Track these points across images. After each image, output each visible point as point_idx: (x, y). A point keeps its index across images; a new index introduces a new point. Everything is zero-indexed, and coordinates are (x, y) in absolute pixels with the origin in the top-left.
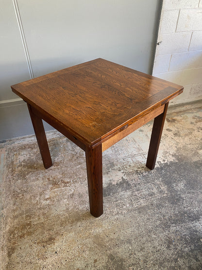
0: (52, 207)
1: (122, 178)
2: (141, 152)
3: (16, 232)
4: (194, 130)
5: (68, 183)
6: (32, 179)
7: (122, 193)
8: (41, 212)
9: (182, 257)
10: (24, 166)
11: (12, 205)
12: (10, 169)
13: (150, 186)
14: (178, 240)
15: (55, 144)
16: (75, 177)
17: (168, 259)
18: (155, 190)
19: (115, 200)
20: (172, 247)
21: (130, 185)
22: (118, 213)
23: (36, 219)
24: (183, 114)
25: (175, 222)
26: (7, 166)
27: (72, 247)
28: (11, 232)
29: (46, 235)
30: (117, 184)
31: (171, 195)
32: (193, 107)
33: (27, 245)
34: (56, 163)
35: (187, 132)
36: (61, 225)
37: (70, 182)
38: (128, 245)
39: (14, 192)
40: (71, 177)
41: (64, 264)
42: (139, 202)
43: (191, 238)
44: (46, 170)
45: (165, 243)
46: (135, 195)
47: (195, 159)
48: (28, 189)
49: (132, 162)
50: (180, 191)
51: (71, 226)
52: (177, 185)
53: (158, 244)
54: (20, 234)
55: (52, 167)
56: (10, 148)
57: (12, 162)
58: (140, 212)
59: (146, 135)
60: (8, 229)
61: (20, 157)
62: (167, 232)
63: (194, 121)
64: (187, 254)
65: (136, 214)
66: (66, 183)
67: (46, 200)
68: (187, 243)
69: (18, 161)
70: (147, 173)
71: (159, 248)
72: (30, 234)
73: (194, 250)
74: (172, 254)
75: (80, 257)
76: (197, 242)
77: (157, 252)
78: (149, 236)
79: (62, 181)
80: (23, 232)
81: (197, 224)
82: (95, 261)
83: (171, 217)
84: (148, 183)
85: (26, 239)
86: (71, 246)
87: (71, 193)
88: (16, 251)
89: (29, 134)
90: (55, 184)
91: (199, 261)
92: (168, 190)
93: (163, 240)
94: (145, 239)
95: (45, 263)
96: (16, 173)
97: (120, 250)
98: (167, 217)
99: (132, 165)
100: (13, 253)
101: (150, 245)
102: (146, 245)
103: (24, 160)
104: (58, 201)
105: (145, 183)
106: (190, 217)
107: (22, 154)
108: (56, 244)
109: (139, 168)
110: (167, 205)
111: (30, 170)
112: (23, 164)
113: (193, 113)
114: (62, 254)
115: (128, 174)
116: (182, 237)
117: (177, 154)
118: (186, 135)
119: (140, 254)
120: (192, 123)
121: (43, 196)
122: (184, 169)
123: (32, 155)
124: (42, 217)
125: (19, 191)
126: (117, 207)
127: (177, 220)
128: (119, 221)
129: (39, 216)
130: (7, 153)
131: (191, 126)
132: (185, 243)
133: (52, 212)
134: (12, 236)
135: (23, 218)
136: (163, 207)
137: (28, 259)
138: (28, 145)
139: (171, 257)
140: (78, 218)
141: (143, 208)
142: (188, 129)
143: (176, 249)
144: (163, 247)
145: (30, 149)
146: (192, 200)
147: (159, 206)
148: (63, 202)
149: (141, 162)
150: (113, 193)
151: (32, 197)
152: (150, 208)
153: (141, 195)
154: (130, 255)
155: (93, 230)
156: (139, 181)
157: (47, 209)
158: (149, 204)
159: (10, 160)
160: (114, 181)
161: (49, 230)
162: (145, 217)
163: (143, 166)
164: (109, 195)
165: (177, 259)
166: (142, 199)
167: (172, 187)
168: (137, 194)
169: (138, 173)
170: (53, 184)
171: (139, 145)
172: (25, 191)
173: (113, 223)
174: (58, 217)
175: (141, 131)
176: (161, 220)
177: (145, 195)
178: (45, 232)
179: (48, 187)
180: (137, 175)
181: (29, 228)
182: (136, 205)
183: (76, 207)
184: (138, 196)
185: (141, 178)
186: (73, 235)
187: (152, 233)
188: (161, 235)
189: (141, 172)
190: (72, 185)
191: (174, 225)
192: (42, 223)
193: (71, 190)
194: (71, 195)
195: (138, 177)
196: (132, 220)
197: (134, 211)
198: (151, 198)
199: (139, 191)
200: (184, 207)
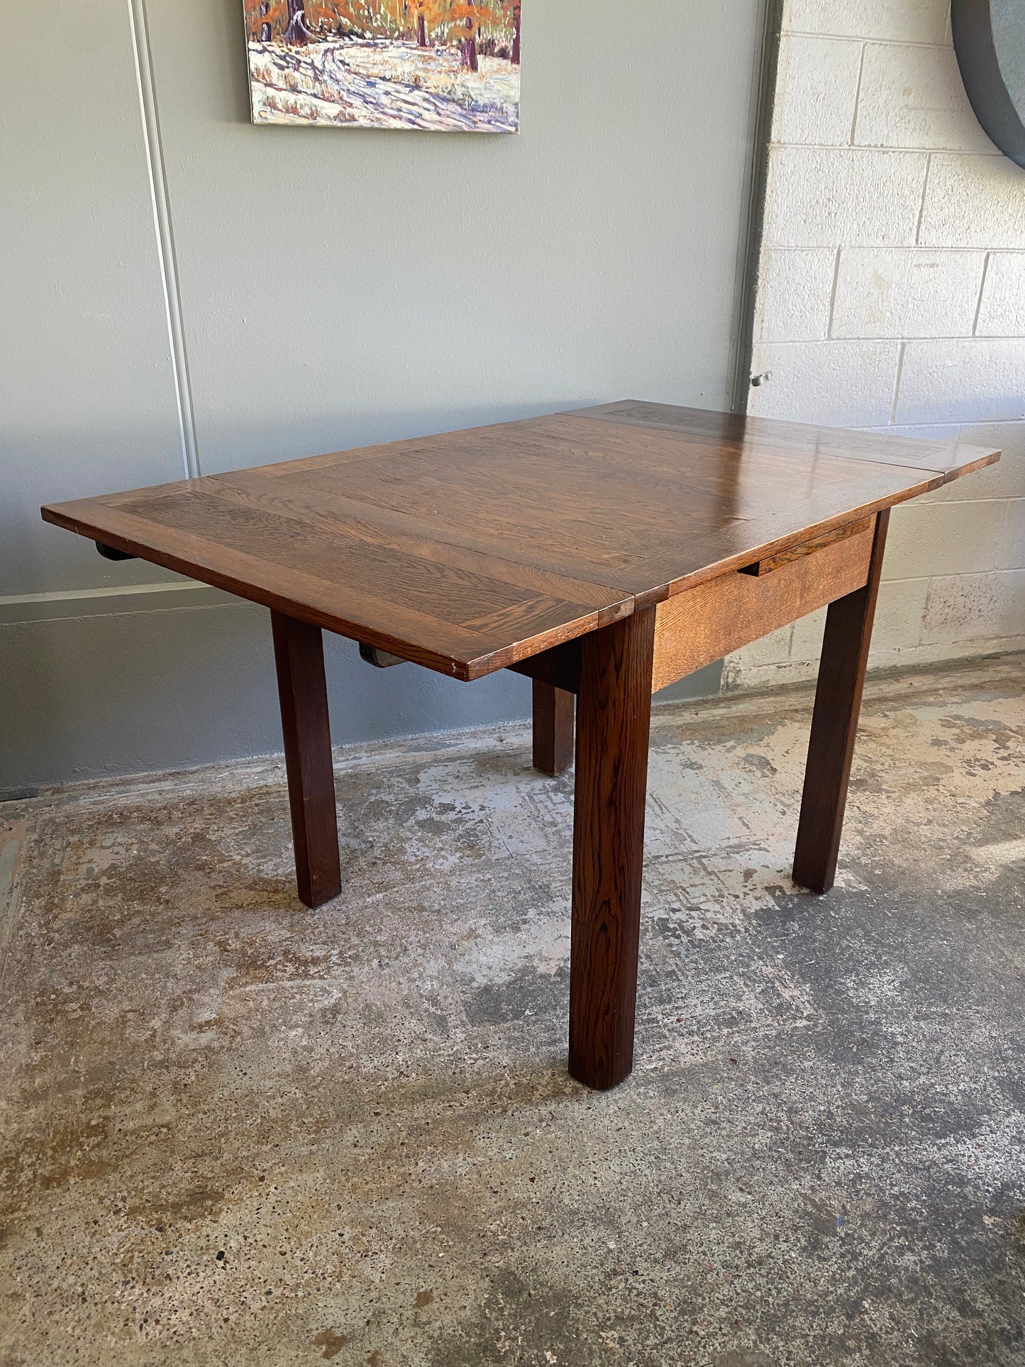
0: (225, 1057)
2: (688, 846)
3: (25, 1159)
4: (949, 769)
5: (315, 961)
6: (140, 942)
8: (167, 1077)
9: (883, 1292)
10: (109, 891)
11: (23, 1048)
13: (725, 985)
14: (866, 1216)
15: (269, 810)
16: (355, 940)
17: (811, 1303)
18: (750, 1002)
19: (544, 1036)
20: (834, 1245)
23: (139, 1106)
24: (895, 709)
25: (852, 1139)
26: (27, 890)
27: (308, 1235)
29: (181, 1177)
30: (560, 973)
31: (832, 1023)
32: (944, 682)
33: (75, 1219)
36: (263, 1137)
37: (326, 958)
38: (602, 1232)
39: (42, 993)
40: (331, 941)
41: (256, 1306)
42: (668, 1048)
43: (935, 1210)
45: (796, 1228)
46: (649, 1021)
47: (957, 881)
48: (112, 981)
50: (880, 1008)
51: (314, 1142)
52: (862, 984)
53: (757, 1233)
54: (46, 1170)
56: (52, 820)
57: (54, 875)
58: (669, 1092)
59: (717, 783)
61: (93, 854)
62: (807, 1179)
63: (948, 734)
64: (913, 1280)
65: (652, 1098)
66: (306, 963)
67: (201, 1028)
68: (911, 1228)
69: (83, 869)
71: (760, 1249)
72: (94, 1170)
73: (949, 1263)
74: (833, 1280)
75: (346, 1278)
76: (964, 1231)
77: (750, 1265)
78: (713, 1195)
79: (286, 953)
80: (63, 1160)
81: (966, 1148)
82: (424, 1298)
83: (830, 1115)
84: (717, 970)
85: (75, 1192)
86: (304, 1227)
87: (328, 1002)
88: (12, 1241)
89: (150, 767)
90: (252, 965)
91: (979, 1314)
92: (817, 1001)
93: (788, 1214)
94: (689, 1207)
95: (157, 1301)
96: (63, 916)
97: (558, 1253)
98: (807, 1117)
101: (713, 1235)
102: (693, 1235)
103: (113, 867)
104: (260, 1033)
105: (699, 972)
106: (927, 1118)
107: (107, 843)
108: (225, 1218)
109: (674, 911)
110: (807, 1064)
112: (104, 880)
113: (943, 704)
114: (252, 1263)
116: (885, 1204)
117: (864, 860)
118: (910, 787)
119: (659, 1274)
120: (937, 743)
121: (182, 1012)
122: (901, 918)
123: (154, 846)
124: (166, 1099)
125: (67, 990)
127: (859, 1132)
128: (561, 1128)
129: (153, 1094)
130: (35, 836)
131: (934, 755)
132: (903, 1233)
133: (223, 1079)
135: (69, 1102)
136: (789, 1072)
137: (71, 1279)
138: (138, 809)
139: (827, 1293)
141: (690, 1073)
142: (921, 764)
143: (855, 1256)
144: (784, 1246)
145: (147, 825)
146: (938, 1048)
147: (768, 1069)
148: (285, 1039)
149: (685, 886)
150: (540, 1009)
151: (130, 1015)
152: (725, 1075)
153: (679, 1020)
154: (608, 1276)
155: (421, 1164)
156: (671, 961)
157: (197, 1066)
158: (720, 1057)
159: (46, 864)
160: (547, 960)
161: (199, 1156)
162: (697, 1111)
163: (695, 901)
164: (516, 1017)
165: (857, 1303)
166: (682, 1035)
167: (839, 993)
168: (660, 1017)
169: (669, 929)
170: (239, 967)
171: (677, 821)
172: (99, 992)
173: (526, 1135)
174: (250, 1102)
175: (691, 765)
176: (777, 1129)
177: (699, 1022)
178: (178, 1166)
179: (213, 977)
180: (661, 938)
181: (98, 1145)
182: (650, 1062)
183: (347, 1064)
184: (665, 1025)
185: (683, 952)
186: (320, 1180)
187: (729, 1184)
188: (774, 1193)
189: (682, 928)
190: (337, 971)
191: (844, 1150)
192: (167, 1126)
193: (329, 993)
194: (324, 1011)
195: (670, 945)
196: (626, 1124)
197: (642, 1085)
198: (730, 1035)
199: (669, 1003)
200: (900, 1077)
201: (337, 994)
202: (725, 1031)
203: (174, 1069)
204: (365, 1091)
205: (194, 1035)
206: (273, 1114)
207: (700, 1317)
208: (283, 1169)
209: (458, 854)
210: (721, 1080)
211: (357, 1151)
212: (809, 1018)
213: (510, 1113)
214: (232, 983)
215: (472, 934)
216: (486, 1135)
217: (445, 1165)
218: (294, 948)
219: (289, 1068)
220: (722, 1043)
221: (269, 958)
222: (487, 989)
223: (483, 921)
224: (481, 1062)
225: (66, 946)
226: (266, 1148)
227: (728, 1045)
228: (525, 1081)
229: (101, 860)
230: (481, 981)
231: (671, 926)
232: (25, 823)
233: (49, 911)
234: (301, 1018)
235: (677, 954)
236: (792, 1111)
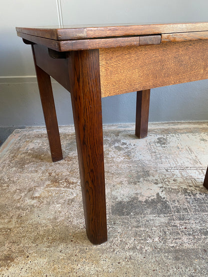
0: (35, 210)
1: (158, 194)
2: (199, 165)
5: (73, 183)
6: (30, 169)
7: (151, 217)
10: (29, 154)
12: (12, 155)
19: (135, 224)
21: (169, 207)
22: (134, 248)
23: (6, 221)
30: (146, 201)
34: (69, 158)
37: (76, 183)
44: (53, 163)
46: (174, 226)
48: (18, 179)
49: (179, 175)
51: (49, 247)
55: (62, 162)
57: (19, 148)
58: (177, 259)
61: (30, 144)
65: (169, 260)
66: (70, 183)
67: (33, 198)
69: (26, 148)
70: (203, 196)
79: (66, 179)
84: (203, 211)
87: (71, 197)
90: (55, 181)
96: (16, 159)
99: (180, 180)
103: (33, 148)
104: (49, 204)
105: (196, 210)
107: (35, 142)
109: (190, 186)
111: (34, 159)
112: (30, 151)
115: (170, 191)
121: (31, 192)
124: (14, 220)
126: (135, 236)
128: (132, 263)
129: (12, 218)
130: (19, 138)
133: (32, 217)
140: (64, 236)
148: (55, 207)
149: (195, 178)
150: (136, 213)
151: (18, 191)
152: (201, 256)
153: (185, 228)
155: (79, 265)
156: (186, 204)
157: (27, 211)
158: (200, 248)
159: (18, 145)
160: (143, 196)
161: (14, 243)
162: (187, 270)
163: (198, 184)
164: (127, 215)
166: (186, 235)
168: (178, 225)
169: (187, 193)
170: (52, 181)
171: (196, 156)
172: (14, 182)
173: (119, 263)
174: (36, 227)
175: (203, 140)
177: (193, 230)
178: (6, 245)
179: (44, 183)
180: (184, 195)
182: (172, 243)
183: (69, 220)
184: (180, 229)
185: (191, 202)
186: (45, 263)
189: (192, 193)
192: (10, 229)
193: (73, 194)
194: (69, 200)
195: (187, 198)
196: (157, 269)
197: (167, 252)
198: (205, 239)
199: (183, 220)
201: (75, 195)
202: (203, 237)
203: (21, 210)
204: (71, 231)
205: (31, 200)
206: (41, 233)
208: (36, 255)
209: (124, 157)
210: (199, 258)
211: (60, 254)
213: (115, 252)
214: (48, 186)
215: (121, 183)
216: (105, 259)
217: (87, 268)
218: (69, 178)
219: (52, 217)
220: (201, 242)
221: (61, 180)
222: (120, 203)
223: (125, 179)
224: (111, 229)
225: (12, 168)
226: (34, 245)
227: (204, 243)
228: (124, 240)
229: (31, 146)
230: (119, 199)
231: (188, 191)
232: (19, 135)
233: (13, 157)
234: (62, 201)
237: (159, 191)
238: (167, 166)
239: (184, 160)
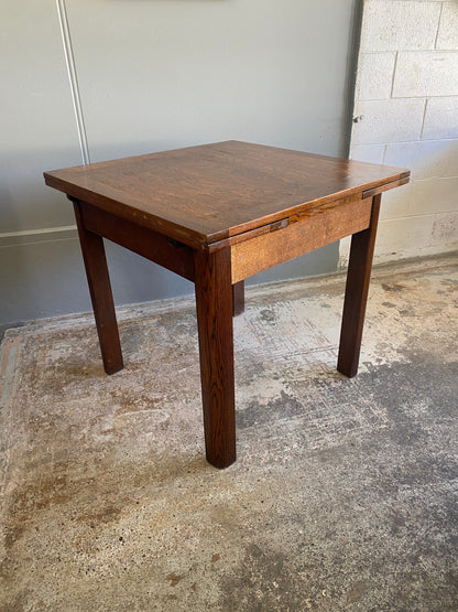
0: (117, 447)
1: (282, 392)
2: (326, 344)
3: (29, 496)
4: (446, 305)
5: (157, 401)
6: (75, 393)
7: (282, 422)
8: (92, 456)
9: (428, 552)
10: (60, 370)
11: (25, 443)
12: (29, 375)
13: (347, 409)
14: (418, 516)
16: (173, 391)
17: (395, 558)
18: (359, 417)
19: (264, 434)
20: (405, 531)
21: (301, 406)
22: (271, 461)
23: (79, 470)
24: (419, 277)
25: (410, 480)
26: (23, 370)
27: (160, 529)
28: (18, 496)
29: (101, 503)
30: (270, 404)
31: (398, 426)
32: (442, 264)
33: (53, 523)
34: (132, 364)
35: (430, 308)
36: (137, 484)
37: (161, 399)
38: (296, 526)
39: (32, 418)
40: (164, 391)
41: (138, 563)
42: (321, 439)
43: (451, 513)
44: (109, 377)
45: (386, 523)
46: (312, 426)
47: (453, 358)
48: (63, 412)
49: (304, 362)
50: (420, 418)
51: (161, 486)
52: (411, 407)
53: (368, 525)
54: (39, 500)
55: (123, 372)
56: (32, 337)
57: (35, 362)
58: (323, 460)
60: (11, 489)
61: (52, 352)
62: (390, 500)
63: (444, 288)
64: (443, 546)
65: (316, 463)
66: (152, 402)
67: (105, 433)
68: (439, 522)
69: (47, 359)
70: (340, 384)
71: (370, 533)
72: (61, 500)
74: (405, 547)
75: (179, 549)
77: (365, 540)
78: (346, 508)
79: (143, 397)
80: (46, 495)
82: (216, 558)
83: (399, 469)
84: (343, 402)
85: (53, 510)
86: (158, 525)
87: (164, 420)
88: (25, 534)
89: (76, 311)
90: (127, 402)
92: (389, 417)
93: (382, 516)
94: (336, 513)
95: (93, 561)
96: (40, 382)
97: (276, 536)
98: (388, 470)
99: (306, 368)
100: (18, 537)
101: (348, 527)
102: (338, 526)
103: (61, 358)
104: (133, 435)
105: (334, 403)
106: (445, 470)
107: (58, 347)
108: (122, 522)
109: (321, 374)
110: (387, 446)
111: (73, 376)
112: (57, 364)
113: (442, 274)
114: (135, 542)
115: (296, 385)
116: (427, 511)
117: (409, 349)
118: (428, 314)
119: (324, 545)
120: (439, 292)
121: (97, 426)
122: (427, 376)
123: (79, 348)
124: (92, 467)
125: (44, 416)
126: (269, 448)
127: (413, 477)
128: (274, 477)
129: (86, 465)
130: (25, 345)
131: (439, 298)
132: (437, 525)
133: (117, 456)
134: (18, 505)
135: (48, 468)
136: (379, 449)
137: (53, 551)
138: (71, 331)
139: (402, 553)
140: (177, 469)
141: (333, 451)
142: (433, 303)
143: (414, 536)
144: (381, 531)
145: (75, 339)
147: (369, 448)
148: (145, 438)
149: (325, 362)
150: (261, 421)
151: (73, 428)
152: (349, 451)
153: (326, 426)
154: (300, 546)
155: (210, 495)
156: (321, 398)
157: (105, 451)
158: (346, 443)
159: (30, 357)
160: (263, 398)
161: (108, 493)
162: (337, 468)
163: (330, 369)
164: (250, 426)
165: (416, 558)
166: (328, 433)
167: (400, 411)
168: (317, 424)
169: (319, 383)
170: (122, 404)
171: (320, 332)
172: (58, 417)
173: (259, 481)
174: (131, 467)
175: (325, 306)
176: (375, 476)
177: (335, 426)
178: (99, 497)
179: (110, 409)
180: (315, 387)
181: (62, 488)
182: (314, 446)
183: (174, 449)
184: (320, 428)
185: (326, 394)
186: (164, 503)
187: (354, 502)
188: (375, 506)
189: (325, 382)
190: (167, 405)
191: (406, 486)
192: (92, 479)
193: (163, 415)
194: (162, 424)
195: (320, 391)
196: (305, 475)
197: (311, 456)
198: (350, 432)
199: (321, 417)
200: (431, 451)
201: (167, 416)
202: (348, 431)
203: (94, 452)
204: (183, 461)
205: (102, 436)
206: (142, 473)
207: (344, 565)
208: (147, 498)
210: (347, 454)
211: (181, 489)
212: (387, 424)
213: (250, 471)
214: (118, 412)
217: (222, 496)
218: (146, 395)
219: (147, 451)
220: (347, 436)
221: (136, 400)
225: (41, 395)
226: (139, 488)
227: (350, 437)
228: (256, 455)
229: (55, 355)
231: (320, 381)
232: (19, 338)
233: (32, 379)
234: (151, 427)
235: (324, 395)
236: (381, 468)
237: (283, 387)
238: (285, 351)
239: (305, 340)
